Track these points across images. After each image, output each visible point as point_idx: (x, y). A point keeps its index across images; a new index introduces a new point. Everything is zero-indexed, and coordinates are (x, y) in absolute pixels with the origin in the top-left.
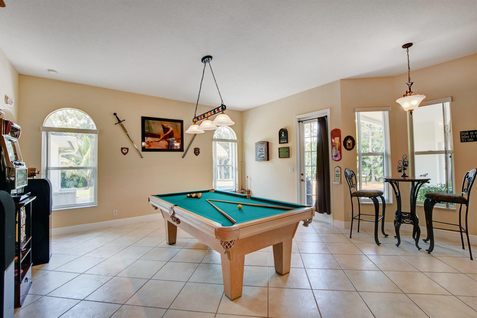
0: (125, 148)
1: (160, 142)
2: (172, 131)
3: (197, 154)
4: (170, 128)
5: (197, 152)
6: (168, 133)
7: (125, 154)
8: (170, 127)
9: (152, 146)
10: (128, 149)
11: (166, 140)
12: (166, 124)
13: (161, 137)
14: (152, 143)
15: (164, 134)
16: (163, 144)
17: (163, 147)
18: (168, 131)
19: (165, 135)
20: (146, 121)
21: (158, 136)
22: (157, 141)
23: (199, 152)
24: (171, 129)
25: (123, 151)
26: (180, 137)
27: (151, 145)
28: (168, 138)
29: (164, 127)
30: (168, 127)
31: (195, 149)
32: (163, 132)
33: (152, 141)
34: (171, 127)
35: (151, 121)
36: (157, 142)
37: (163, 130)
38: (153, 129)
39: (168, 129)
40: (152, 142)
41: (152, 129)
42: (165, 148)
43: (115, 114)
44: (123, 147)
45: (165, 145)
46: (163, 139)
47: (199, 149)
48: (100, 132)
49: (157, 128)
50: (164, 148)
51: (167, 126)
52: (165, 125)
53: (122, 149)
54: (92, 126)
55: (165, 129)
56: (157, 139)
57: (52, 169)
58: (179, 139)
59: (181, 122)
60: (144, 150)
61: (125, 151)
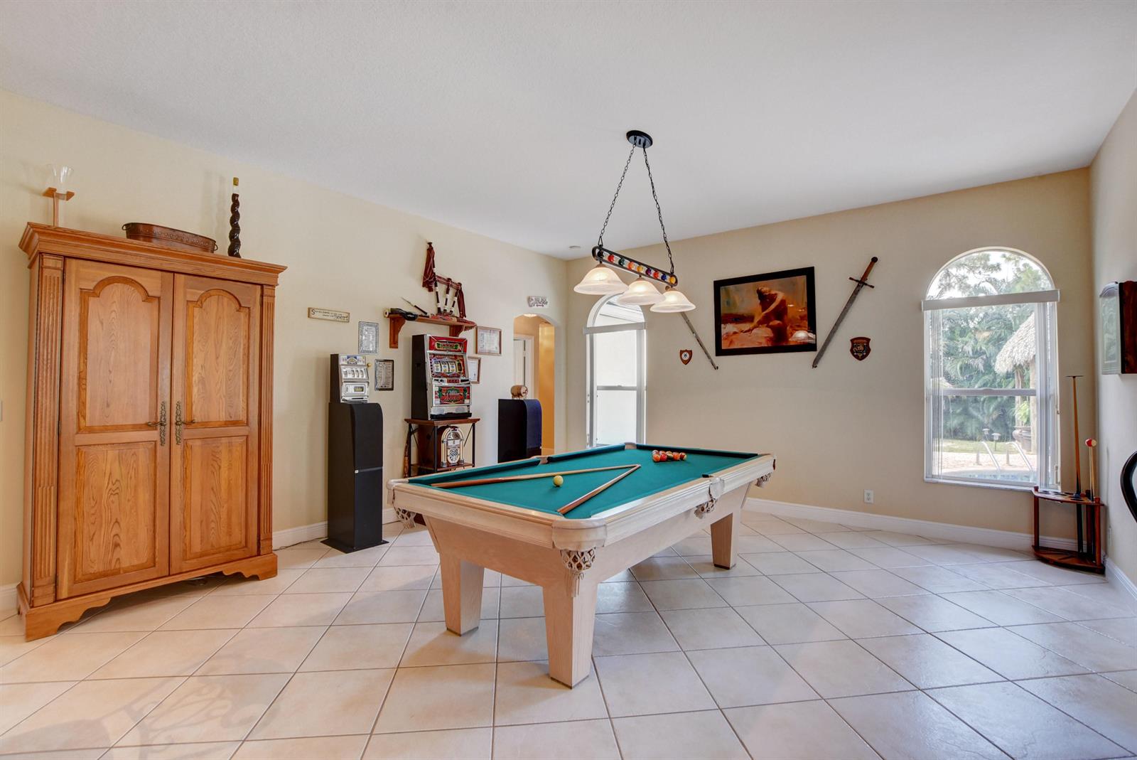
0: (686, 351)
1: (754, 331)
2: (783, 302)
3: (860, 355)
4: (776, 294)
5: (861, 348)
6: (773, 306)
7: (686, 362)
8: (777, 292)
9: (736, 343)
10: (690, 353)
11: (767, 326)
12: (766, 287)
13: (756, 320)
14: (734, 336)
15: (763, 310)
16: (762, 335)
17: (761, 343)
18: (771, 304)
19: (765, 313)
20: (722, 290)
21: (749, 319)
22: (747, 329)
23: (868, 349)
24: (780, 296)
25: (683, 355)
26: (804, 313)
27: (734, 340)
28: (771, 321)
29: (761, 295)
30: (773, 292)
31: (852, 341)
32: (760, 308)
33: (735, 330)
34: (779, 290)
35: (731, 287)
36: (746, 332)
37: (759, 301)
38: (738, 304)
39: (772, 298)
40: (735, 333)
41: (735, 303)
42: (766, 345)
44: (683, 348)
45: (766, 337)
46: (760, 323)
47: (868, 340)
48: (650, 326)
49: (746, 301)
50: (763, 345)
51: (770, 291)
52: (765, 289)
53: (682, 352)
55: (765, 299)
56: (746, 326)
57: (599, 388)
58: (802, 318)
59: (809, 273)
60: (720, 352)
61: (687, 357)
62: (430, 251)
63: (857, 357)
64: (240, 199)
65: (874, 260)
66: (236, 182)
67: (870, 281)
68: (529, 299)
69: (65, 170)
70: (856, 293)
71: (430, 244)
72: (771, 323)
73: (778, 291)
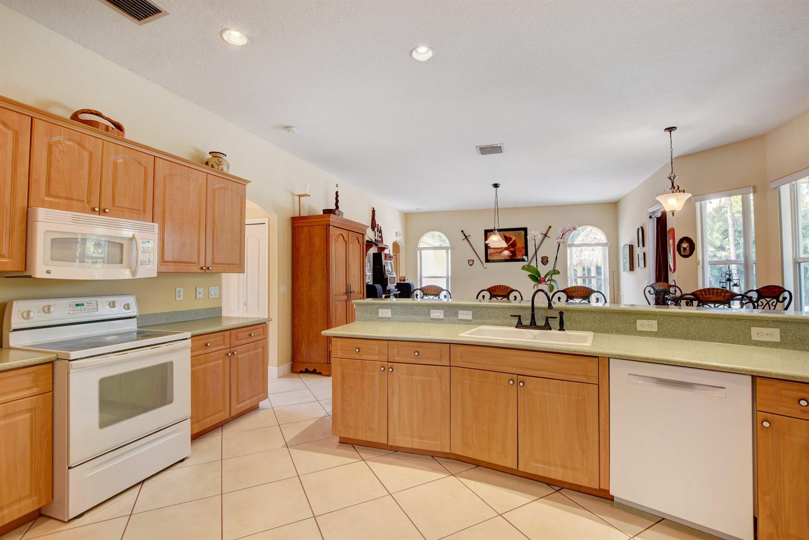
1: (503, 252)
2: (515, 241)
5: (545, 260)
6: (511, 242)
7: (471, 265)
9: (495, 257)
10: (473, 261)
11: (508, 251)
12: (508, 234)
19: (507, 245)
20: (488, 234)
22: (499, 251)
23: (547, 261)
24: (514, 238)
26: (524, 246)
27: (493, 256)
29: (506, 238)
30: (511, 237)
31: (542, 258)
39: (510, 239)
40: (494, 253)
43: (462, 231)
44: (470, 259)
46: (505, 249)
47: (548, 258)
48: (452, 248)
51: (509, 236)
53: (469, 261)
54: (447, 244)
55: (508, 239)
57: (424, 278)
58: (523, 248)
59: (525, 230)
60: (487, 261)
61: (471, 263)
62: (374, 211)
63: (544, 264)
64: (338, 193)
65: (550, 227)
66: (337, 186)
67: (548, 235)
68: (396, 233)
69: (309, 185)
70: (543, 239)
71: (373, 208)
72: (510, 249)
73: (513, 236)
